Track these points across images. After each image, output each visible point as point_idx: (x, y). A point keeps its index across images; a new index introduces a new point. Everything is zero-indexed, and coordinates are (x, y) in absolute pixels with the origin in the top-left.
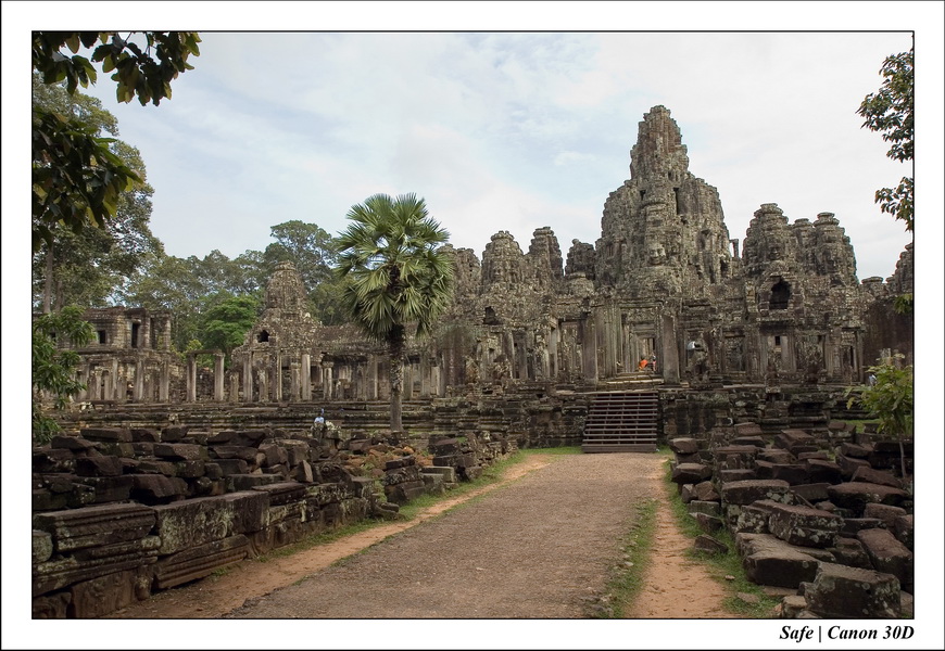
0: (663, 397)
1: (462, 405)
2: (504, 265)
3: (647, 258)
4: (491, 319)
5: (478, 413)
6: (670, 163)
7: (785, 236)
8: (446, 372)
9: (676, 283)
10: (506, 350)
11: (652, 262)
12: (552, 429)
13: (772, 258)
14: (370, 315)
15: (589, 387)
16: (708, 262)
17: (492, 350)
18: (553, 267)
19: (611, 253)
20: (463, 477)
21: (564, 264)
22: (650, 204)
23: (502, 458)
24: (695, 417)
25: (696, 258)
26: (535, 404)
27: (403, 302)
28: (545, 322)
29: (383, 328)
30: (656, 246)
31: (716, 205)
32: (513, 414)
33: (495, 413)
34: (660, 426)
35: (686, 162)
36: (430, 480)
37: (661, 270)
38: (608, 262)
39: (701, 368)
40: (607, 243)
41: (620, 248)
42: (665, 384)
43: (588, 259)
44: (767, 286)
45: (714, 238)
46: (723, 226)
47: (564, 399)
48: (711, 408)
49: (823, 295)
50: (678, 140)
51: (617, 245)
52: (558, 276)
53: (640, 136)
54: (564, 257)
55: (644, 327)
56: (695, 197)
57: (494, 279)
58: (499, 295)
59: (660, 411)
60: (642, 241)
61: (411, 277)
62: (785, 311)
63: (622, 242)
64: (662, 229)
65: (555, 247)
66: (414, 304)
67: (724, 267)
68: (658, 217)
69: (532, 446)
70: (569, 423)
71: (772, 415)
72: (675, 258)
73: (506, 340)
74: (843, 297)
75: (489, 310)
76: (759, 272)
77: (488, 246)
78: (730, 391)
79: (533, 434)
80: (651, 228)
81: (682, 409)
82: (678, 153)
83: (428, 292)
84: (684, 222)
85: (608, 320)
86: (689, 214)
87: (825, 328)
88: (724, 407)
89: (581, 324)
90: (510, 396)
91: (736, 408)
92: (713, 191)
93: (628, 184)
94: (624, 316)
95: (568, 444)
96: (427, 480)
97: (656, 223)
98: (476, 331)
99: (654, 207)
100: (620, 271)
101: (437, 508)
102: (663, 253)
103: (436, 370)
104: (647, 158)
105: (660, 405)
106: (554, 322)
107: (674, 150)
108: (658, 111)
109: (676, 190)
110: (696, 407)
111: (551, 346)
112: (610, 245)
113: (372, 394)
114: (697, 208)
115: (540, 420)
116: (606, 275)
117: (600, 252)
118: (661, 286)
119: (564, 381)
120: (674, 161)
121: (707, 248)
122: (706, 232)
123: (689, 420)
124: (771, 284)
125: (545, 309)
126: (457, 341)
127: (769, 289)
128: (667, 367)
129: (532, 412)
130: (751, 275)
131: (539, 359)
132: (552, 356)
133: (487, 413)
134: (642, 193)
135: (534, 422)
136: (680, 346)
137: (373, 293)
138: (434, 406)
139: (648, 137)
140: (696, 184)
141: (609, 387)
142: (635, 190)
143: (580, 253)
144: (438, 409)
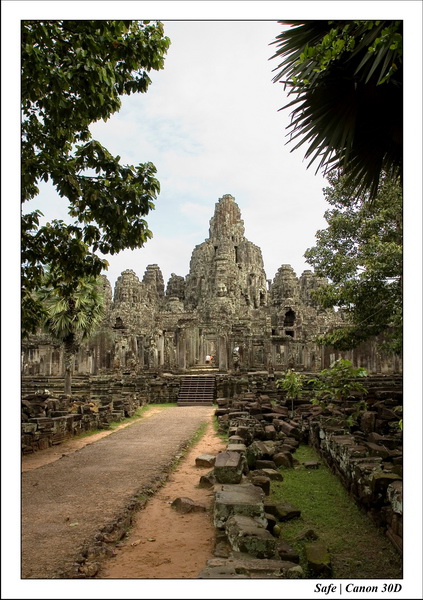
0: (218, 379)
1: (111, 381)
2: (129, 291)
3: (216, 292)
4: (119, 326)
5: (121, 385)
6: (233, 230)
7: (293, 284)
8: (95, 359)
9: (232, 308)
10: (133, 348)
11: (219, 295)
12: (162, 394)
13: (286, 296)
14: (56, 327)
15: (181, 372)
16: (253, 293)
17: (123, 347)
18: (158, 290)
19: (195, 284)
20: (127, 416)
21: (165, 289)
22: (219, 259)
23: (140, 408)
24: (232, 389)
25: (246, 291)
26: (153, 381)
27: (77, 320)
28: (156, 333)
29: (63, 334)
30: (222, 285)
31: (259, 258)
32: (142, 387)
33: (131, 386)
34: (215, 393)
35: (243, 231)
36: (115, 416)
37: (224, 299)
38: (193, 290)
39: (236, 365)
40: (193, 278)
41: (201, 281)
42: (220, 372)
43: (181, 286)
44: (283, 313)
45: (257, 279)
46: (263, 271)
47: (168, 379)
48: (240, 385)
49: (313, 319)
50: (239, 217)
51: (198, 280)
52: (161, 296)
53: (216, 212)
54: (166, 284)
55: (212, 336)
56: (247, 253)
57: (122, 300)
58: (125, 310)
59: (216, 386)
60: (213, 281)
61: (82, 306)
62: (291, 328)
63: (202, 277)
64: (225, 275)
65: (160, 278)
66: (82, 321)
67: (262, 296)
68: (224, 268)
69: (151, 403)
70: (171, 391)
71: (270, 388)
72: (232, 293)
73: (132, 341)
74: (323, 320)
75: (119, 319)
76: (279, 304)
77: (119, 279)
78: (250, 376)
79: (152, 397)
80: (219, 274)
81: (226, 385)
82: (238, 224)
83: (91, 316)
84: (240, 268)
85: (192, 335)
86: (243, 264)
87: (304, 342)
88: (246, 384)
89: (177, 334)
90: (140, 377)
91: (252, 385)
92: (258, 249)
93: (208, 242)
94: (200, 330)
95: (170, 402)
96: (114, 416)
97: (222, 271)
98: (114, 335)
99: (222, 262)
100: (200, 296)
101: (121, 426)
102: (226, 290)
103: (91, 358)
104: (219, 226)
105: (216, 383)
106: (161, 332)
107: (236, 222)
108: (227, 197)
109: (236, 247)
110: (232, 384)
111: (159, 347)
112: (194, 279)
113: (48, 372)
114: (248, 260)
115: (156, 389)
116: (191, 297)
117: (189, 283)
118: (223, 310)
119: (166, 368)
120: (236, 229)
121: (253, 284)
122: (252, 275)
123: (229, 390)
124: (285, 312)
125: (156, 325)
126: (102, 341)
127: (284, 315)
128: (221, 363)
129: (152, 386)
130: (274, 305)
131: (152, 354)
132: (159, 352)
133: (127, 386)
134: (216, 248)
135: (153, 390)
136: (228, 350)
137: (58, 315)
138: (91, 380)
139: (220, 213)
140: (247, 244)
141: (191, 373)
142: (211, 246)
143: (175, 282)
144: (93, 382)
